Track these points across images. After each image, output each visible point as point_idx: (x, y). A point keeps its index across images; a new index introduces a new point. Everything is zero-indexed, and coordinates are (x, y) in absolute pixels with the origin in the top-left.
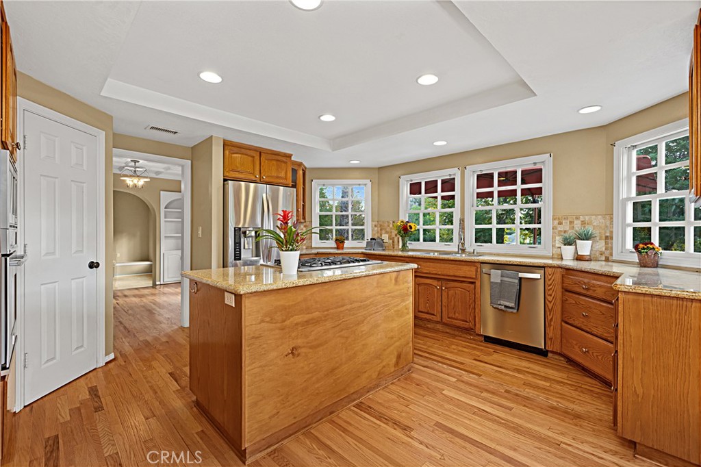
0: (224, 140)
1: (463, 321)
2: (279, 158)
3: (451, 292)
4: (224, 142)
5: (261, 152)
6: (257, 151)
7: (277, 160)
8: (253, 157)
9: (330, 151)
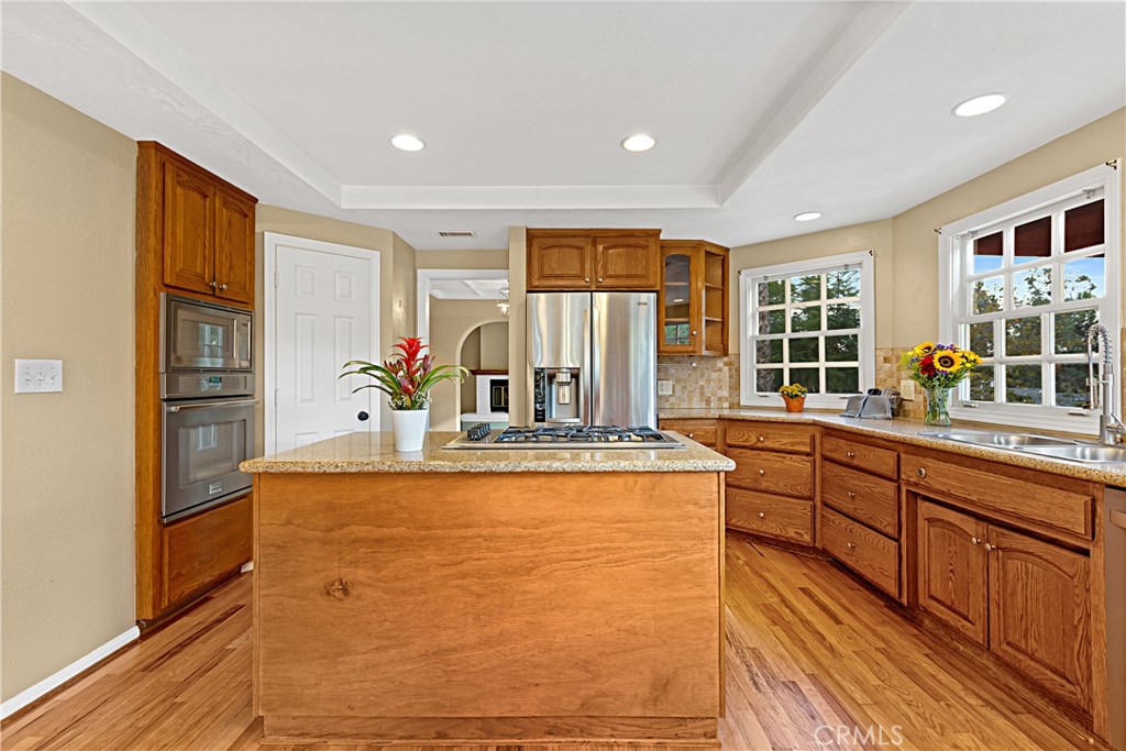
0: (528, 230)
1: (1054, 671)
2: (632, 241)
3: (1014, 565)
4: (527, 233)
5: (594, 236)
6: (589, 236)
7: (628, 246)
8: (580, 248)
9: (717, 206)
